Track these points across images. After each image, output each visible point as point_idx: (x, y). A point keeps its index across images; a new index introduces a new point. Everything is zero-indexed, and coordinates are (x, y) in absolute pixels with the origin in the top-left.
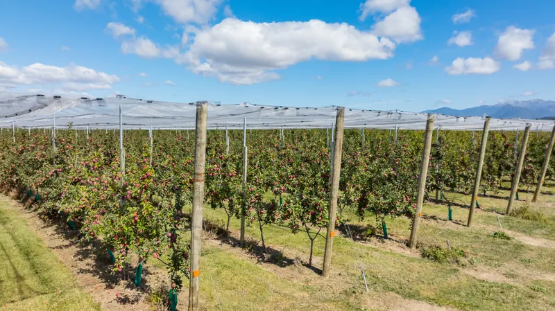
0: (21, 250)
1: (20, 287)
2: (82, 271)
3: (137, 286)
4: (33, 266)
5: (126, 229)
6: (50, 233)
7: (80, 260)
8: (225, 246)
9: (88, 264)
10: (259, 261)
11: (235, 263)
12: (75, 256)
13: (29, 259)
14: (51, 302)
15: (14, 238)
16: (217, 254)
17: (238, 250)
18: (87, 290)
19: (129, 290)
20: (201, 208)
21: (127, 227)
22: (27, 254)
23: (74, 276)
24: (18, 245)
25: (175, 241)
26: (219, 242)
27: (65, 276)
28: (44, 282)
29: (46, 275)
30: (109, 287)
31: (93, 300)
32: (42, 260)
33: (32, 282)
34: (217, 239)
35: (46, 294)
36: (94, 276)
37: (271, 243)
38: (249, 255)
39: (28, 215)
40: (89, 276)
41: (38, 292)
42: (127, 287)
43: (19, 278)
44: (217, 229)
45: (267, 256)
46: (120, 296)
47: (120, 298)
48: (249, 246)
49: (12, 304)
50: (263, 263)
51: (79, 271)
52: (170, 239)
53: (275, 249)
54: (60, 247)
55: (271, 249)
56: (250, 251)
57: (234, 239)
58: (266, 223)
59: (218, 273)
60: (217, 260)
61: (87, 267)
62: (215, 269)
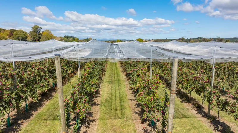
0: (120, 98)
1: (115, 113)
2: (136, 113)
3: (152, 126)
4: (121, 106)
5: (148, 103)
6: (130, 93)
7: (136, 107)
8: (199, 115)
9: (138, 110)
10: (214, 129)
11: (201, 127)
12: (135, 105)
13: (121, 103)
14: (122, 123)
15: (119, 93)
16: (193, 119)
17: (204, 119)
18: (135, 121)
19: (149, 126)
20: (173, 106)
21: (148, 102)
22: (121, 101)
23: (132, 114)
24: (120, 96)
25: (164, 115)
26: (196, 112)
27: (129, 113)
28: (122, 114)
29: (124, 111)
30: (142, 123)
31: (135, 127)
32: (125, 104)
33: (119, 112)
34: (196, 110)
35: (121, 119)
36: (139, 116)
37: (225, 120)
38: (210, 124)
39: (127, 83)
40: (137, 115)
41: (119, 118)
42: (148, 125)
43: (116, 110)
44: (197, 105)
45: (220, 128)
46: (145, 128)
47: (144, 130)
48: (211, 119)
49: (111, 120)
50: (216, 131)
51: (134, 112)
52: (162, 114)
53: (227, 124)
54: (131, 100)
55: (225, 124)
56: (211, 121)
57: (204, 112)
58: (221, 110)
59: (190, 130)
60: (192, 122)
61: (138, 111)
62: (189, 127)
